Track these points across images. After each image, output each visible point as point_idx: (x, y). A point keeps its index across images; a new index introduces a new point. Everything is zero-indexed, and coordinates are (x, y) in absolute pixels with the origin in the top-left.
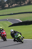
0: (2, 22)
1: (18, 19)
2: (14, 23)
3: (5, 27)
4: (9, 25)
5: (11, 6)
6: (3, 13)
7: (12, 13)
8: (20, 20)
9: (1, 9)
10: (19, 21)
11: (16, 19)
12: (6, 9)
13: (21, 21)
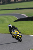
0: (7, 16)
1: (23, 14)
2: (19, 19)
3: (10, 22)
4: (15, 20)
5: (17, 1)
6: (9, 8)
7: (18, 8)
8: (26, 15)
9: (7, 3)
10: (25, 17)
11: (21, 14)
12: (12, 4)
13: (27, 17)
